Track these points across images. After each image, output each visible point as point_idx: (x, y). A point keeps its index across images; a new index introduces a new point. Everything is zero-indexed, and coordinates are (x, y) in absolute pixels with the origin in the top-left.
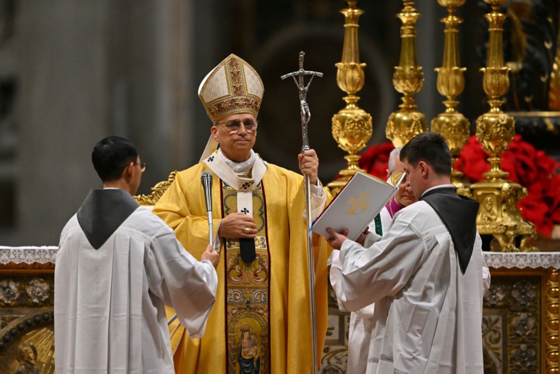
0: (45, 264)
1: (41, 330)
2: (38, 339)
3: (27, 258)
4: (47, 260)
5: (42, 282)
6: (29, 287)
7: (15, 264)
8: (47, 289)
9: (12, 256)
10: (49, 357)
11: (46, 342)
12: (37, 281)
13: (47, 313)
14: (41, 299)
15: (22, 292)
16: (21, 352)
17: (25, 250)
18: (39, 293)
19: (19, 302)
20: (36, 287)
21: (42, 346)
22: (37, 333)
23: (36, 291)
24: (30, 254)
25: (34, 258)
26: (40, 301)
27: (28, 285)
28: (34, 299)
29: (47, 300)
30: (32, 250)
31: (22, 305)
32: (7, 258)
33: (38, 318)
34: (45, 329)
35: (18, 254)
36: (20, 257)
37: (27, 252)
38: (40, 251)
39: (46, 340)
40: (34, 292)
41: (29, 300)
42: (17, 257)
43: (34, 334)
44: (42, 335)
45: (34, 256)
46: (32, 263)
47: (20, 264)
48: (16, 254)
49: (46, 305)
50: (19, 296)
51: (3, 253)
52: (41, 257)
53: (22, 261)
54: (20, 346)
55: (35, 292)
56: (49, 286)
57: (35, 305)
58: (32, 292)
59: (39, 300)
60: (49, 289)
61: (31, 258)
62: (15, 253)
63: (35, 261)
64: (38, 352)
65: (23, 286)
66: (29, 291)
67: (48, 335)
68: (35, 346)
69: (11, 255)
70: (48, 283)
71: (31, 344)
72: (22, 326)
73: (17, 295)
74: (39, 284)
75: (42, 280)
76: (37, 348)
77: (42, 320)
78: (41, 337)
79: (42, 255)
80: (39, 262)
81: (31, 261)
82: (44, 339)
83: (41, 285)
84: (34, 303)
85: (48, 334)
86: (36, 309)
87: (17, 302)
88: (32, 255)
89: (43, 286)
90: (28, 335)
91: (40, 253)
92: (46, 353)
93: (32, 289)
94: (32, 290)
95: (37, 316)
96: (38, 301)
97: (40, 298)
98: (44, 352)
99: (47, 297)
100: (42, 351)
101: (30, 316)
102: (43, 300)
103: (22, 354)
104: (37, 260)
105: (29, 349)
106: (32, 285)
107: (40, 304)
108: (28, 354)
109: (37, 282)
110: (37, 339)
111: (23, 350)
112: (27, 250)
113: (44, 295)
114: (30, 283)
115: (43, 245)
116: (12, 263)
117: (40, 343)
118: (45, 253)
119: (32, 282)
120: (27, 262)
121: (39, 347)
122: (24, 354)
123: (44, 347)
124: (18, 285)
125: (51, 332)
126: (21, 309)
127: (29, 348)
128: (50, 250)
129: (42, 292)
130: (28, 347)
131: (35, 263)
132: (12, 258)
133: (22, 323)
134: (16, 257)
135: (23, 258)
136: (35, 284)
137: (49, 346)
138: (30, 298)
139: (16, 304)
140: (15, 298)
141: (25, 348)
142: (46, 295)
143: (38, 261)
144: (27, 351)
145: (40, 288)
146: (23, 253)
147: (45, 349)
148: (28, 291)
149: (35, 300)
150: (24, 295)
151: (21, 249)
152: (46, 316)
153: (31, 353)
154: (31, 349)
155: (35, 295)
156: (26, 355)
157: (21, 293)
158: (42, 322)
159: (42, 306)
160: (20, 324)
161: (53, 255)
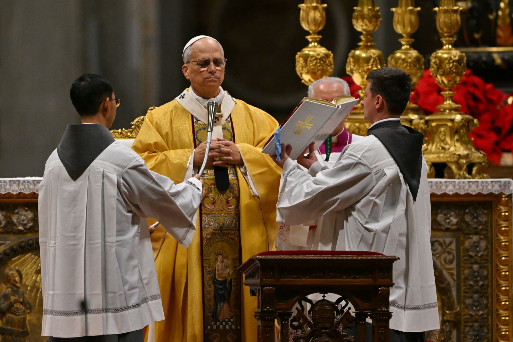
0: (29, 194)
1: (26, 255)
2: (23, 264)
3: (13, 188)
5: (26, 211)
6: (14, 215)
8: (32, 217)
10: (34, 280)
11: (31, 266)
12: (21, 209)
13: (31, 240)
14: (26, 227)
15: (8, 220)
16: (8, 276)
17: (10, 181)
18: (24, 221)
19: (5, 229)
20: (21, 215)
21: (27, 270)
22: (22, 258)
23: (21, 218)
24: (15, 185)
25: (19, 188)
26: (25, 229)
27: (14, 213)
28: (19, 226)
29: (31, 227)
30: (17, 181)
31: (8, 233)
33: (23, 244)
34: (30, 254)
35: (4, 185)
36: (6, 188)
37: (12, 182)
38: (24, 181)
39: (30, 264)
40: (19, 220)
41: (15, 227)
42: (3, 188)
43: (19, 259)
44: (27, 260)
45: (19, 187)
46: (17, 193)
47: (5, 194)
48: (2, 185)
49: (31, 232)
50: (5, 224)
52: (25, 187)
53: (7, 192)
54: (7, 271)
55: (20, 220)
56: (33, 214)
57: (20, 232)
58: (17, 219)
59: (23, 228)
60: (33, 217)
61: (17, 188)
63: (20, 192)
64: (24, 276)
65: (9, 215)
66: (15, 219)
67: (32, 260)
68: (21, 270)
70: (32, 211)
71: (17, 268)
72: (8, 251)
73: (4, 223)
74: (24, 213)
75: (26, 208)
76: (22, 272)
78: (25, 262)
79: (27, 186)
80: (23, 192)
81: (16, 191)
82: (29, 263)
83: (26, 213)
84: (19, 230)
85: (32, 259)
86: (21, 236)
87: (3, 229)
88: (17, 185)
89: (27, 214)
90: (14, 260)
91: (24, 184)
92: (31, 277)
93: (17, 217)
94: (17, 218)
95: (22, 242)
96: (23, 229)
97: (24, 225)
98: (29, 275)
99: (31, 224)
100: (27, 275)
101: (16, 242)
102: (28, 227)
103: (9, 278)
104: (21, 190)
105: (15, 273)
106: (18, 213)
107: (25, 231)
108: (14, 277)
109: (22, 211)
110: (22, 264)
111: (9, 274)
112: (12, 181)
113: (28, 223)
114: (16, 212)
115: (28, 176)
117: (25, 267)
118: (29, 184)
119: (17, 210)
120: (13, 192)
121: (24, 271)
122: (10, 277)
123: (28, 271)
124: (4, 213)
125: (35, 257)
126: (7, 236)
127: (15, 272)
128: (34, 181)
129: (27, 220)
130: (14, 271)
131: (20, 193)
133: (8, 249)
135: (8, 189)
136: (20, 213)
137: (33, 270)
138: (15, 225)
139: (2, 231)
140: (2, 226)
141: (11, 272)
142: (31, 223)
143: (22, 191)
144: (13, 274)
145: (25, 216)
147: (30, 273)
148: (13, 219)
149: (20, 228)
150: (10, 223)
151: (6, 180)
152: (31, 242)
153: (16, 276)
154: (17, 273)
155: (19, 223)
156: (12, 279)
157: (7, 221)
158: (26, 248)
159: (26, 233)
160: (6, 249)
161: (36, 185)
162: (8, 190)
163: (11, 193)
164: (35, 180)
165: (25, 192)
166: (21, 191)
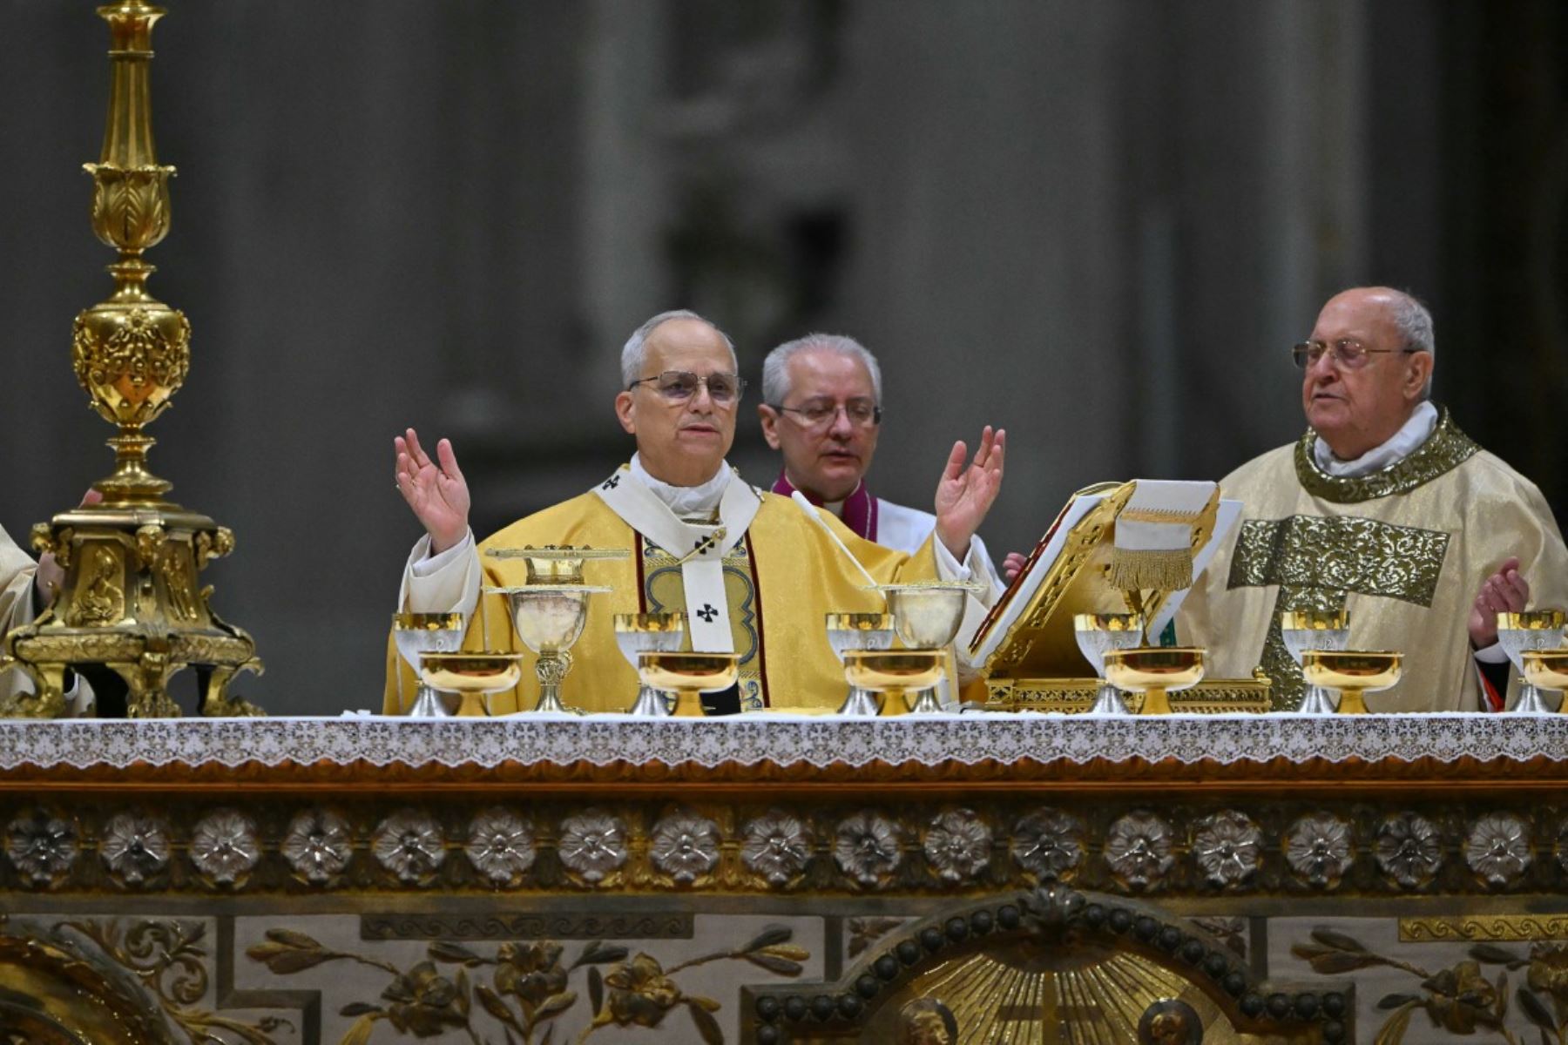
0: (978, 765)
1: (966, 962)
2: (960, 987)
3: (924, 747)
4: (982, 752)
5: (969, 819)
6: (931, 833)
7: (888, 766)
8: (985, 840)
9: (879, 743)
10: (993, 1038)
11: (985, 995)
12: (953, 815)
13: (984, 910)
14: (967, 870)
15: (909, 848)
16: (910, 1026)
18: (960, 851)
19: (901, 879)
20: (952, 833)
21: (971, 1006)
22: (956, 968)
23: (952, 844)
25: (946, 746)
26: (964, 876)
27: (928, 827)
28: (945, 869)
29: (984, 872)
31: (912, 889)
32: (863, 749)
33: (958, 925)
34: (980, 957)
35: (897, 737)
36: (903, 746)
38: (962, 725)
39: (982, 988)
40: (945, 849)
41: (932, 872)
42: (894, 746)
43: (947, 972)
44: (972, 976)
45: (943, 743)
46: (940, 761)
47: (902, 764)
48: (890, 736)
49: (983, 888)
50: (902, 860)
51: (853, 732)
53: (908, 758)
54: (907, 1010)
55: (949, 849)
56: (989, 830)
57: (950, 887)
58: (939, 847)
59: (960, 873)
60: (991, 839)
61: (937, 746)
62: (887, 733)
63: (946, 758)
64: (960, 1027)
65: (913, 831)
66: (931, 844)
67: (988, 976)
68: (952, 1007)
69: (874, 739)
70: (986, 823)
71: (939, 1001)
72: (911, 948)
73: (896, 857)
74: (960, 825)
75: (969, 812)
76: (955, 1014)
77: (970, 929)
78: (965, 983)
79: (969, 739)
80: (959, 759)
81: (936, 756)
82: (979, 985)
83: (968, 827)
84: (945, 880)
85: (988, 971)
86: (951, 898)
87: (894, 877)
88: (938, 738)
89: (972, 829)
90: (930, 975)
91: (961, 733)
92: (984, 1029)
93: (940, 838)
94: (940, 841)
95: (955, 918)
96: (957, 876)
97: (961, 865)
98: (978, 1024)
99: (984, 862)
100: (970, 1022)
101: (934, 920)
102: (973, 870)
103: (913, 1033)
104: (952, 753)
105: (934, 1018)
106: (941, 827)
107: (965, 883)
108: (931, 1031)
109: (955, 819)
110: (956, 987)
111: (913, 1021)
113: (975, 856)
114: (934, 823)
116: (878, 764)
117: (966, 999)
118: (976, 733)
119: (939, 818)
120: (925, 760)
121: (962, 1012)
122: (918, 1031)
123: (976, 1009)
124: (897, 827)
125: (997, 967)
126: (907, 899)
127: (933, 1014)
128: (992, 723)
129: (969, 847)
130: (930, 1011)
131: (948, 762)
132: (878, 749)
133: (911, 941)
134: (889, 745)
136: (950, 826)
137: (991, 1007)
138: (933, 865)
139: (893, 885)
140: (890, 867)
141: (919, 1015)
142: (985, 857)
143: (955, 757)
144: (926, 1021)
145: (964, 835)
146: (911, 734)
147: (982, 1016)
148: (927, 845)
149: (949, 873)
150: (916, 857)
151: (905, 722)
152: (983, 917)
153: (938, 1027)
154: (940, 1017)
155: (946, 856)
156: (925, 1037)
157: (908, 852)
158: (969, 936)
159: (969, 890)
160: (905, 941)
161: (999, 737)
163: (919, 762)
164: (997, 722)
165: (963, 760)
166: (950, 756)
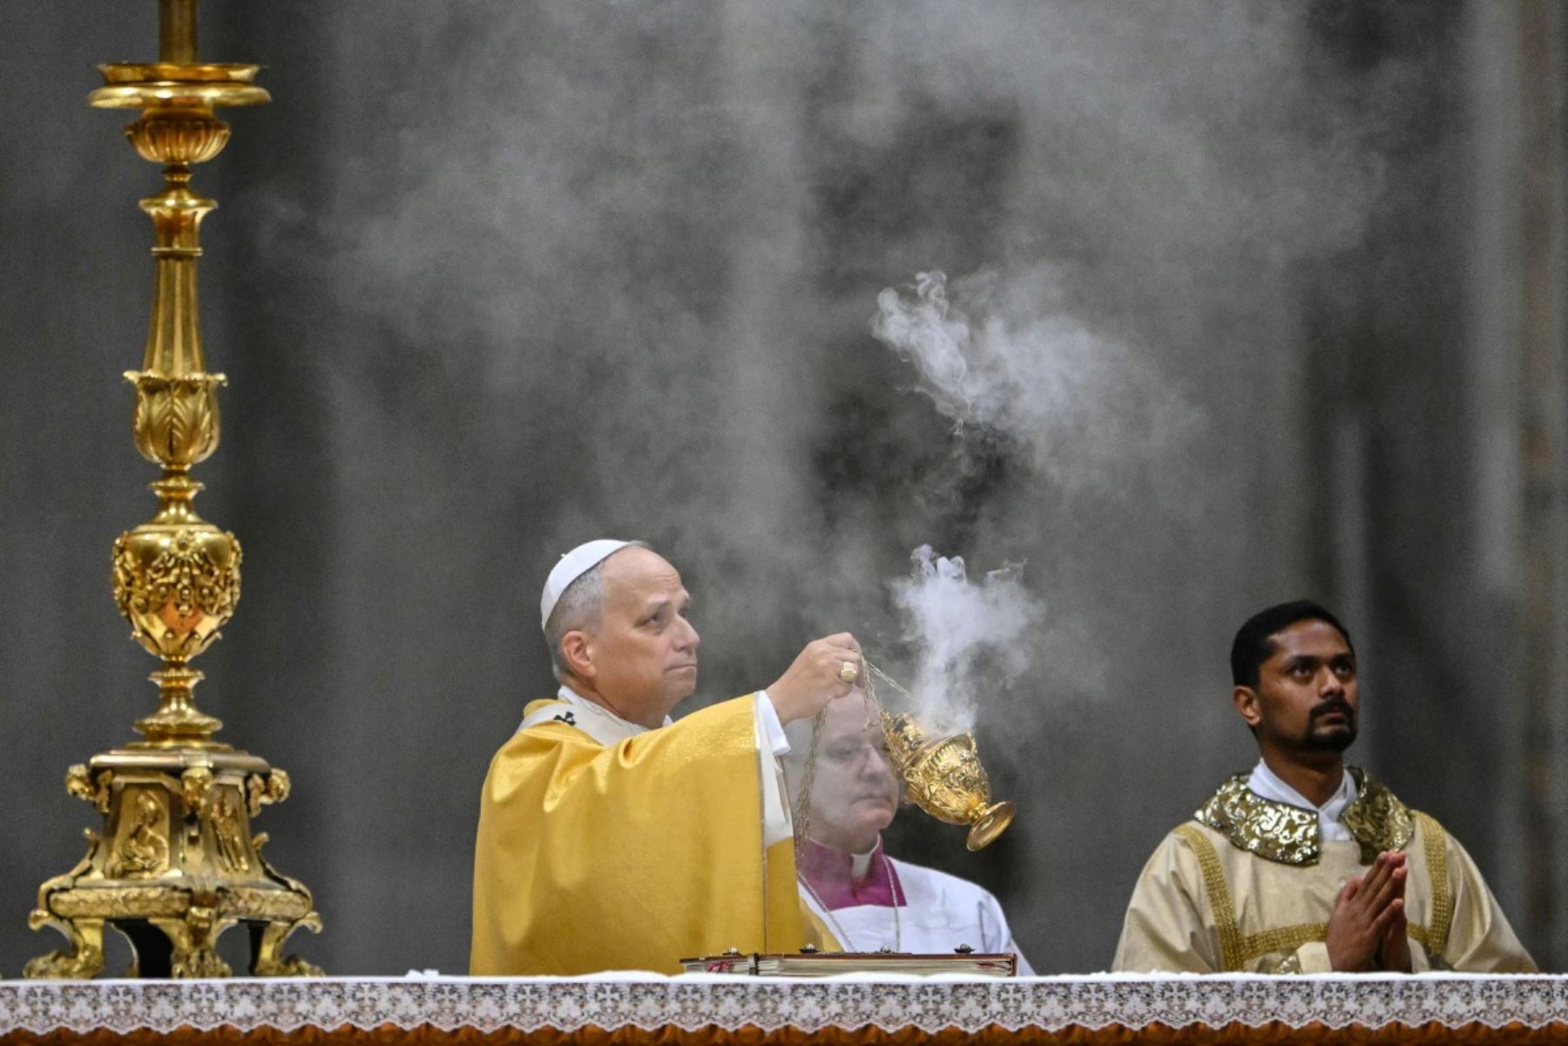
0: (1104, 1031)
4: (1108, 1017)
9: (996, 1006)
30: (1059, 985)
32: (978, 1012)
42: (1012, 1010)
46: (1062, 1026)
47: (1020, 1030)
51: (967, 994)
53: (1027, 1023)
62: (1004, 996)
63: (1070, 1023)
69: (990, 1002)
80: (1083, 1024)
81: (1058, 1020)
88: (1060, 1001)
91: (1086, 996)
104: (1076, 1018)
120: (1046, 1025)
131: (1071, 1028)
134: (1006, 1008)
143: (1079, 1022)
146: (1030, 997)
162: (1029, 1018)
163: (1039, 1027)
166: (1073, 1021)
